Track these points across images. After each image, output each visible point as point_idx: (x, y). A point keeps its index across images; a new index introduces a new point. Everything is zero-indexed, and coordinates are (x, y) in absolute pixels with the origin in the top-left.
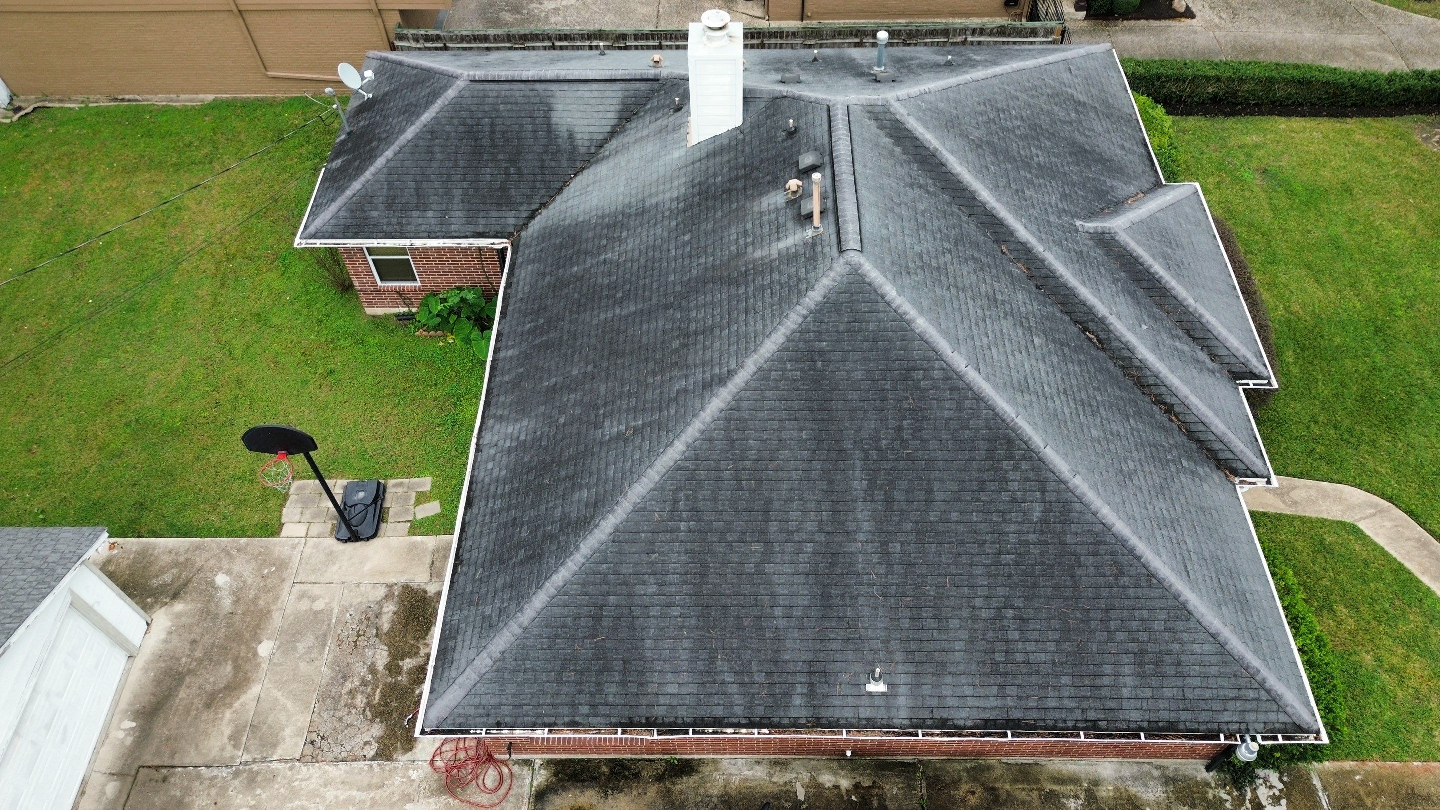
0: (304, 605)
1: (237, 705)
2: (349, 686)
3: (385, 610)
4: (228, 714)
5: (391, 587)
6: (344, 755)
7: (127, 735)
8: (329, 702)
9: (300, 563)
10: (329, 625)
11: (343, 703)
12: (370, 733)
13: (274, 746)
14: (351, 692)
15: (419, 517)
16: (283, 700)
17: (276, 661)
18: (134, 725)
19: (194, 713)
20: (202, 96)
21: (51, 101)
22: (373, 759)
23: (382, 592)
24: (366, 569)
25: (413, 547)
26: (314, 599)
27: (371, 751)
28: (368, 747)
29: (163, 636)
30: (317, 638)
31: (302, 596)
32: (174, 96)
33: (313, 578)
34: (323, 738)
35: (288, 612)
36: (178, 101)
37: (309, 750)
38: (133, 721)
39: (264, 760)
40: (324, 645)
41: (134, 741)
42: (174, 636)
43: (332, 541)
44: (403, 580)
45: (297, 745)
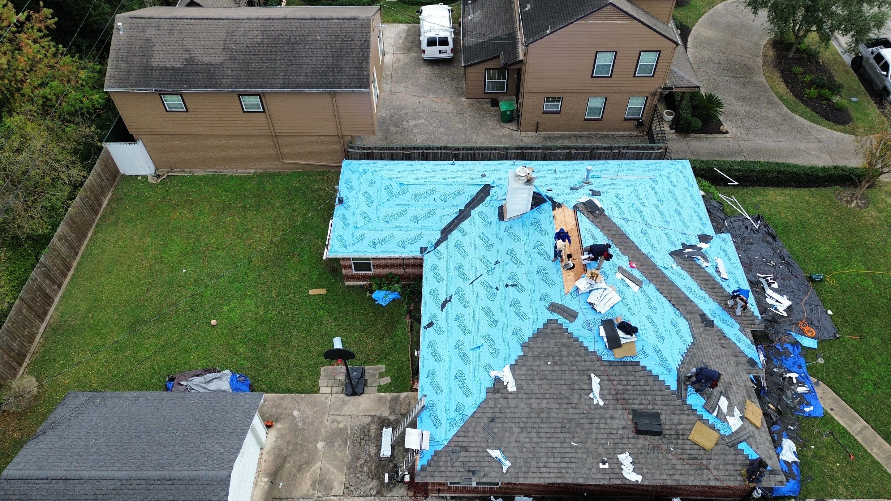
0: (335, 425)
1: (311, 471)
2: (360, 463)
3: (372, 428)
4: (308, 475)
5: (373, 417)
6: (362, 494)
7: (266, 484)
8: (352, 470)
9: (330, 406)
10: (347, 435)
11: (358, 470)
12: (372, 484)
13: (331, 489)
14: (361, 465)
15: (382, 384)
16: (332, 469)
17: (326, 451)
18: (267, 479)
19: (293, 474)
20: (248, 170)
21: (175, 172)
22: (375, 496)
23: (369, 420)
24: (360, 409)
25: (380, 399)
26: (339, 423)
27: (374, 492)
28: (372, 490)
29: (274, 439)
30: (343, 441)
31: (333, 421)
32: (235, 170)
33: (337, 413)
34: (351, 486)
35: (328, 428)
36: (237, 173)
37: (346, 491)
38: (267, 478)
39: (327, 496)
40: (346, 444)
41: (268, 487)
42: (279, 439)
43: (343, 395)
44: (378, 413)
45: (340, 489)
